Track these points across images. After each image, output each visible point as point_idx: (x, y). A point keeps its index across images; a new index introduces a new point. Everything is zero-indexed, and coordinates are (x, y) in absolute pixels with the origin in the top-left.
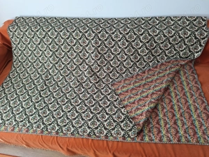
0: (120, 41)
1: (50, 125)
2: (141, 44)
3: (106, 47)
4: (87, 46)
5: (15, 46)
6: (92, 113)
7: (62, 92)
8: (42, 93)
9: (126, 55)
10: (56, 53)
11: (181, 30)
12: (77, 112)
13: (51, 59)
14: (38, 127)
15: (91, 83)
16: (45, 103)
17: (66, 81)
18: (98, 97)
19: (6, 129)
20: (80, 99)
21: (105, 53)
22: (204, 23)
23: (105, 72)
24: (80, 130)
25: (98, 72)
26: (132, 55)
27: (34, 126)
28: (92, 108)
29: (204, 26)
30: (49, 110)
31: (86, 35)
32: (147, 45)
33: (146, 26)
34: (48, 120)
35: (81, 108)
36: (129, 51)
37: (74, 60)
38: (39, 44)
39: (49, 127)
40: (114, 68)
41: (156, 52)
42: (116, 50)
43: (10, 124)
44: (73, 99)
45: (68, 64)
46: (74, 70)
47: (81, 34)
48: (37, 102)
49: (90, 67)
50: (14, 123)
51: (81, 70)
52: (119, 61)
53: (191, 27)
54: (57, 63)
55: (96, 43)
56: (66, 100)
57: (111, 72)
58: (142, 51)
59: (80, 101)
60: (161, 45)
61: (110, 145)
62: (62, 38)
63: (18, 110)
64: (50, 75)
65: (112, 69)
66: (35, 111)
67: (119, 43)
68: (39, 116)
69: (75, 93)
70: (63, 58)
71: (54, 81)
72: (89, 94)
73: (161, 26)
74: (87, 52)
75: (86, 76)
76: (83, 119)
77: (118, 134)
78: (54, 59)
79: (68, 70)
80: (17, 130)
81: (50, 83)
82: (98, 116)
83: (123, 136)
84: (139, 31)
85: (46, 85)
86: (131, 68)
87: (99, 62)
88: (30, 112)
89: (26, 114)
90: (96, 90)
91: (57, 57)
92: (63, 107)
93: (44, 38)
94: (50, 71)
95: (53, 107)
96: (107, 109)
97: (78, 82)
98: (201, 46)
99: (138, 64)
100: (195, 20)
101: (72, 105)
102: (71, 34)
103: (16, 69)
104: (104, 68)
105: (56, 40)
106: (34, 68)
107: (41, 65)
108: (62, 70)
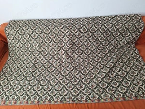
0: (86, 33)
1: (43, 96)
2: (100, 34)
3: (77, 37)
4: (63, 38)
5: (10, 41)
6: (72, 84)
7: (48, 71)
8: (34, 73)
9: (90, 42)
10: (41, 44)
11: (126, 23)
12: (62, 85)
13: (37, 49)
14: (35, 99)
15: (68, 63)
16: (37, 80)
17: (50, 63)
18: (75, 72)
19: (10, 103)
20: (62, 75)
21: (76, 42)
22: (139, 18)
23: (77, 55)
24: (66, 98)
25: (72, 55)
26: (94, 42)
27: (32, 98)
28: (72, 81)
29: (140, 20)
30: (41, 85)
31: (62, 30)
32: (104, 34)
33: (103, 22)
34: (41, 93)
35: (64, 82)
36: (93, 39)
37: (55, 48)
38: (28, 39)
39: (43, 98)
40: (83, 52)
41: (110, 38)
42: (83, 39)
43: (13, 99)
44: (57, 75)
45: (51, 51)
46: (55, 55)
47: (58, 30)
48: (31, 80)
49: (66, 52)
50: (16, 98)
51: (60, 55)
52: (86, 46)
53: (132, 21)
54: (42, 51)
55: (70, 35)
56: (52, 77)
57: (81, 54)
58: (101, 39)
59: (62, 77)
60: (114, 34)
61: (90, 106)
62: (45, 33)
63: (17, 88)
64: (38, 60)
65: (81, 52)
66: (30, 87)
67: (85, 34)
68: (34, 90)
69: (58, 71)
70: (46, 47)
71: (41, 64)
72: (68, 71)
73: (112, 22)
74: (64, 42)
75: (64, 59)
76: (67, 90)
77: (94, 97)
78: (40, 49)
79: (51, 55)
80: (19, 102)
81: (38, 65)
82: (77, 86)
83: (98, 99)
84: (98, 25)
85: (36, 67)
86: (94, 50)
87: (72, 48)
88: (27, 88)
89: (24, 90)
90: (73, 68)
91: (42, 47)
92: (51, 82)
93: (32, 34)
94: (38, 57)
95: (43, 83)
96: (83, 81)
97: (59, 63)
98: (139, 32)
99: (99, 47)
100: (134, 16)
101: (57, 80)
102: (51, 30)
103: (12, 58)
104: (76, 52)
105: (41, 35)
106: (26, 56)
107: (30, 53)
108: (46, 55)
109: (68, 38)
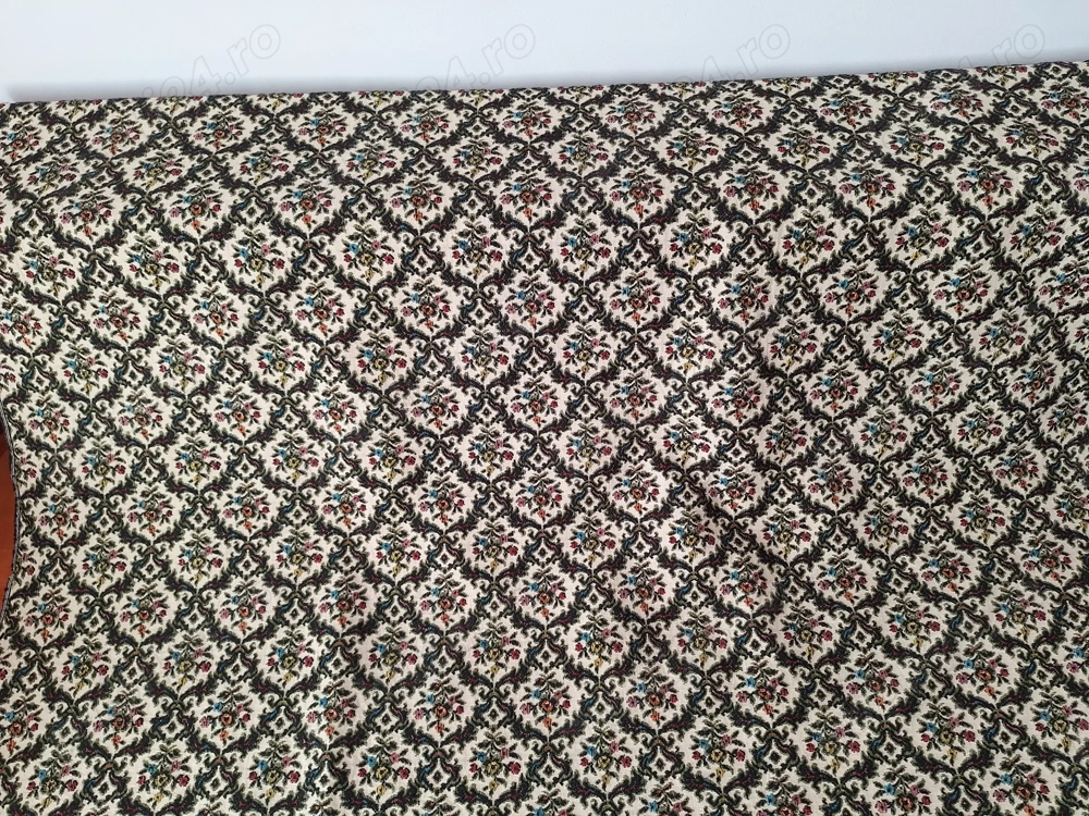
4: (660, 324)
7: (521, 731)
10: (407, 402)
17: (521, 622)
20: (694, 783)
21: (812, 368)
23: (813, 509)
25: (757, 512)
26: (1016, 362)
31: (664, 238)
36: (1003, 335)
37: (560, 443)
38: (247, 339)
40: (879, 470)
47: (616, 240)
49: (687, 479)
51: (617, 516)
54: (415, 480)
55: (747, 299)
57: (857, 506)
62: (454, 280)
64: (373, 577)
69: (630, 726)
70: (461, 430)
71: (420, 626)
72: (742, 720)
74: (664, 373)
75: (669, 563)
78: (390, 454)
79: (519, 522)
81: (391, 653)
85: (363, 682)
87: (760, 438)
90: (793, 682)
91: (415, 432)
93: (288, 286)
94: (370, 546)
99: (1045, 418)
102: (529, 241)
103: (58, 558)
104: (804, 478)
105: (396, 300)
106: (225, 533)
107: (275, 501)
108: (466, 526)
109: (718, 325)
